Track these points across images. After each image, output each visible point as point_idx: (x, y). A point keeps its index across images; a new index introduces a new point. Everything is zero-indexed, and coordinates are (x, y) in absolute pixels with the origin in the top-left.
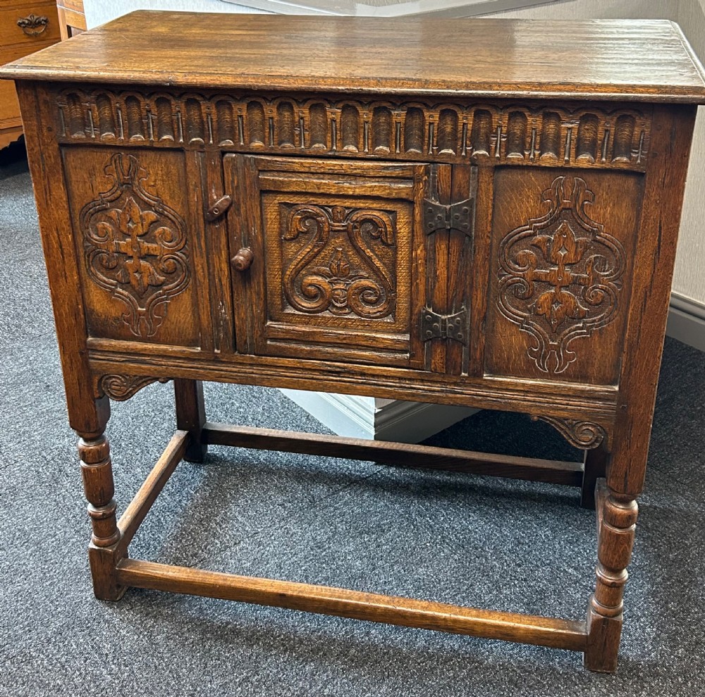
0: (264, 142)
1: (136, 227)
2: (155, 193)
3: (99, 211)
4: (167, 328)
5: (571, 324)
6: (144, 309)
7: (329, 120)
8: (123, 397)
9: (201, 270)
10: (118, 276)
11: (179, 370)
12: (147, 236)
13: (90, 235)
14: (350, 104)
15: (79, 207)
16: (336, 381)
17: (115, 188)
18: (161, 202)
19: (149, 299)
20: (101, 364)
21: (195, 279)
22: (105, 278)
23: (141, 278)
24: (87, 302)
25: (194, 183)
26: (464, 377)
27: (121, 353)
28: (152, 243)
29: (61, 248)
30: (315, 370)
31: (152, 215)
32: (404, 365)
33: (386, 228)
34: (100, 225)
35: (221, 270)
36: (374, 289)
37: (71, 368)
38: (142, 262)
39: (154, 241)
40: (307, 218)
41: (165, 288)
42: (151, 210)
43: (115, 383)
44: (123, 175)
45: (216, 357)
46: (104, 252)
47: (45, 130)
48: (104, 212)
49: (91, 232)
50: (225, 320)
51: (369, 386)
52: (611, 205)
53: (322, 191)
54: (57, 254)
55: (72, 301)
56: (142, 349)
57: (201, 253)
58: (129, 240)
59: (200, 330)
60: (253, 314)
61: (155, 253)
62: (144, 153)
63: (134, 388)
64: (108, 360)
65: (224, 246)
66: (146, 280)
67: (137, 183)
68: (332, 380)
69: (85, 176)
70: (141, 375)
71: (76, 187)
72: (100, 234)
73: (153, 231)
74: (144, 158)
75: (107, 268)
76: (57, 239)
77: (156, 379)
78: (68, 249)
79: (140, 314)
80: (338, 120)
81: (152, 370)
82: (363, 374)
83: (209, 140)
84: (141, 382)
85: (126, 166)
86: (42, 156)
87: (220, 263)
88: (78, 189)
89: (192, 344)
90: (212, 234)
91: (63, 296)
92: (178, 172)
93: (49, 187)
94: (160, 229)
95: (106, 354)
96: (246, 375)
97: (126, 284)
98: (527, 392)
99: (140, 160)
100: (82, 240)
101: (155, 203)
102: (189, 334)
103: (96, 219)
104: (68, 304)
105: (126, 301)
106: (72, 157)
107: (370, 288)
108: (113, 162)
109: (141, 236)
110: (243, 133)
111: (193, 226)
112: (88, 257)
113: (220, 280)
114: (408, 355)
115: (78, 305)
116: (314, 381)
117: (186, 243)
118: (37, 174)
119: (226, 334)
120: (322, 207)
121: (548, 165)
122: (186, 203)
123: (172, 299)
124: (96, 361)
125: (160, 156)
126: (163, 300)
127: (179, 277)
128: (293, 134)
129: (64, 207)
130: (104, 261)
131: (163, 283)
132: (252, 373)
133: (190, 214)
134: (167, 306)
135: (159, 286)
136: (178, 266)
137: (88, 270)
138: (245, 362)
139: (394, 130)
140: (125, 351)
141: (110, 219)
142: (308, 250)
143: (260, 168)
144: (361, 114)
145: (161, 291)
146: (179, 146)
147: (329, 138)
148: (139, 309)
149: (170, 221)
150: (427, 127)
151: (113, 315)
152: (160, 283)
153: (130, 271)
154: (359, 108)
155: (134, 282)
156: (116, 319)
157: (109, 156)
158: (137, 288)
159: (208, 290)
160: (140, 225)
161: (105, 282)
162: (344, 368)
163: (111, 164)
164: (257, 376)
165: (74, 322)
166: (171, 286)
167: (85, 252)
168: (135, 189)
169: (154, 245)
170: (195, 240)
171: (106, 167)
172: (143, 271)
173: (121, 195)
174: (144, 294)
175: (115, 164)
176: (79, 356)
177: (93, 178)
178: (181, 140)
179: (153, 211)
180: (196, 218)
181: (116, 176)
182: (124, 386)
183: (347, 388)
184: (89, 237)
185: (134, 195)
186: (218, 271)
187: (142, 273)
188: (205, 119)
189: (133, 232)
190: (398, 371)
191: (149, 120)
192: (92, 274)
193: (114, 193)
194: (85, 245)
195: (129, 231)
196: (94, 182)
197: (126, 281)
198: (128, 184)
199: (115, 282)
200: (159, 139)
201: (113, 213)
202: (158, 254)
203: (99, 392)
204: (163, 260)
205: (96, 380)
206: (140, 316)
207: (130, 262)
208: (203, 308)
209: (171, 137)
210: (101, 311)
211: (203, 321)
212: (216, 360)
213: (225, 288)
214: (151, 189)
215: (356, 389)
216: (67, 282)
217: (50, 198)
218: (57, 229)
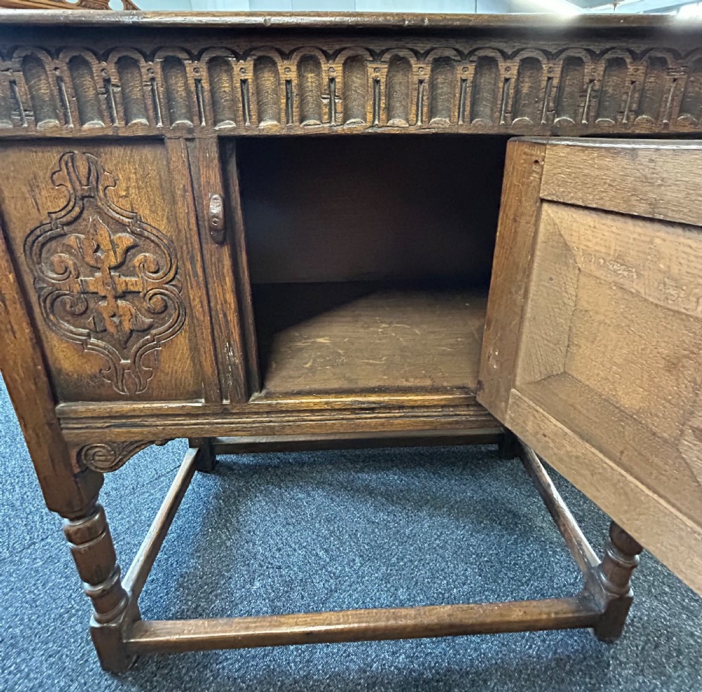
0: (279, 121)
1: (107, 256)
2: (128, 206)
3: (52, 239)
4: (160, 381)
6: (129, 361)
7: (371, 81)
8: (111, 468)
9: (200, 306)
10: (89, 323)
11: (179, 429)
12: (124, 268)
13: (43, 272)
14: (401, 54)
15: (21, 234)
16: (371, 418)
17: (72, 204)
18: (136, 218)
19: (134, 348)
20: (78, 434)
21: (192, 317)
22: (72, 328)
23: (121, 322)
24: (51, 362)
25: (181, 186)
27: (103, 418)
28: (131, 276)
30: (345, 410)
31: (126, 239)
34: (55, 258)
35: (226, 302)
37: (38, 443)
38: (119, 302)
39: (133, 274)
41: (154, 332)
42: (125, 231)
43: (100, 454)
44: (81, 184)
45: (226, 409)
46: (65, 295)
48: (59, 239)
49: (44, 268)
50: (234, 364)
51: (408, 419)
55: (27, 362)
56: (130, 411)
57: (198, 283)
58: (98, 274)
59: (203, 380)
61: (136, 289)
62: (108, 149)
63: (125, 456)
64: (87, 428)
65: (228, 270)
66: (127, 326)
67: (101, 194)
68: (366, 418)
69: (25, 189)
70: (132, 440)
71: (13, 206)
72: (57, 269)
73: (131, 260)
74: (108, 156)
75: (73, 314)
77: (152, 442)
78: (11, 293)
79: (124, 368)
80: (383, 80)
81: (145, 432)
82: (401, 407)
83: (201, 121)
84: (132, 448)
85: (83, 171)
87: (224, 293)
89: (195, 396)
90: (211, 256)
91: (13, 357)
92: (159, 173)
94: (141, 256)
95: (84, 421)
96: (262, 425)
97: (101, 332)
99: (103, 160)
100: (32, 281)
101: (130, 220)
102: (189, 385)
103: (49, 250)
104: (22, 366)
105: (103, 353)
108: (63, 165)
109: (116, 268)
110: (249, 106)
111: (185, 247)
112: (45, 301)
113: (225, 315)
115: (35, 365)
116: (345, 422)
117: (176, 273)
119: (235, 381)
122: (173, 218)
123: (164, 345)
124: (71, 432)
125: (132, 151)
126: (153, 347)
127: (170, 316)
128: (319, 105)
130: (68, 306)
131: (151, 327)
132: (271, 422)
133: (180, 231)
134: (157, 355)
135: (145, 332)
136: (169, 303)
137: (46, 319)
138: (260, 410)
139: (457, 90)
140: (107, 415)
141: (68, 249)
144: (415, 70)
145: (149, 337)
146: (158, 132)
147: (369, 108)
148: (123, 361)
149: (152, 244)
150: (501, 85)
151: (89, 373)
152: (146, 327)
153: (104, 315)
154: (413, 61)
155: (111, 329)
156: (93, 377)
157: (56, 156)
158: (116, 336)
159: (209, 331)
160: (112, 253)
161: (72, 332)
163: (61, 170)
164: (276, 424)
165: (33, 387)
166: (161, 329)
167: (39, 297)
168: (99, 204)
169: (134, 279)
170: (189, 266)
171: (54, 173)
172: (121, 313)
173: (81, 213)
174: (126, 342)
175: (67, 169)
176: (47, 428)
177: (37, 191)
178: (160, 124)
179: (128, 232)
180: (188, 236)
181: (69, 186)
182: (112, 455)
183: (383, 425)
184: (41, 275)
185: (100, 212)
186: (222, 304)
187: (121, 316)
188: (193, 88)
189: (103, 263)
190: (442, 400)
191: (109, 95)
192: (54, 324)
193: (71, 211)
194: (38, 286)
195: (97, 262)
196: (38, 196)
197: (102, 329)
198: (89, 197)
199: (87, 331)
200: (126, 124)
201: (71, 239)
202: (141, 290)
203: (80, 466)
204: (147, 297)
205: (74, 453)
206: (124, 370)
207: (103, 304)
208: (205, 353)
209: (144, 121)
210: (71, 369)
211: (206, 369)
212: (225, 412)
213: (231, 325)
214: (122, 201)
215: (392, 424)
216: (15, 337)
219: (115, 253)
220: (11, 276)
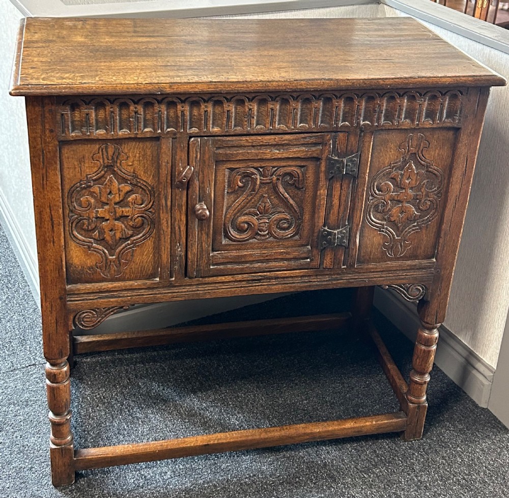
0: (221, 128)
1: (115, 197)
2: (132, 170)
3: (84, 188)
4: (132, 268)
5: (409, 224)
6: (115, 257)
7: (270, 109)
8: (93, 326)
9: (166, 223)
10: (95, 235)
11: (141, 298)
12: (122, 203)
15: (68, 187)
16: (258, 286)
17: (100, 170)
18: (135, 176)
19: (119, 249)
20: (77, 304)
21: (159, 229)
22: (84, 238)
23: (114, 234)
24: (68, 258)
25: (166, 161)
26: (344, 268)
27: (95, 293)
28: (125, 207)
29: (52, 220)
30: (243, 281)
31: (127, 187)
32: (306, 267)
33: (299, 177)
34: (83, 199)
35: (181, 220)
36: (288, 219)
38: (116, 223)
39: (127, 205)
40: (245, 176)
41: (132, 239)
42: (127, 183)
43: (88, 317)
44: (108, 160)
45: (171, 283)
47: (47, 132)
48: (88, 188)
49: (75, 205)
50: (180, 255)
51: (280, 285)
52: (439, 148)
53: (259, 157)
54: (48, 225)
55: (57, 260)
56: (112, 288)
57: (167, 210)
58: (106, 207)
59: (160, 265)
60: (202, 248)
61: (128, 215)
62: (127, 143)
63: (103, 318)
64: (83, 300)
65: (184, 203)
66: (118, 235)
67: (118, 164)
68: (256, 286)
69: (76, 163)
70: (110, 306)
72: (84, 205)
73: (127, 198)
74: (126, 146)
75: (88, 231)
76: (49, 214)
78: (58, 220)
80: (276, 109)
81: (119, 301)
82: (276, 278)
83: (181, 129)
84: (108, 312)
85: (110, 152)
86: (43, 152)
87: (180, 216)
88: (68, 174)
89: (152, 276)
90: (175, 195)
91: (50, 257)
92: (152, 153)
93: (46, 175)
94: (133, 196)
95: (82, 295)
96: (193, 293)
97: (101, 240)
98: (382, 271)
99: (123, 147)
100: (68, 212)
101: (131, 177)
102: (149, 270)
103: (80, 195)
104: (53, 262)
105: (99, 253)
106: (66, 150)
107: (285, 219)
108: (101, 150)
109: (117, 203)
110: (207, 122)
111: (162, 192)
112: (72, 223)
113: (179, 228)
114: (309, 260)
116: (242, 288)
117: (152, 205)
118: (37, 166)
119: (180, 266)
120: (256, 168)
121: (406, 128)
122: (158, 174)
123: (138, 246)
124: (73, 303)
125: (139, 143)
126: (130, 248)
127: (145, 229)
128: (242, 120)
129: (58, 188)
130: (85, 226)
131: (132, 236)
133: (161, 183)
134: (133, 252)
135: (127, 239)
136: (146, 221)
137: (71, 234)
138: (193, 284)
139: (312, 113)
140: (98, 291)
141: (92, 194)
142: (244, 199)
143: (217, 146)
144: (291, 104)
145: (129, 242)
146: (158, 135)
147: (268, 121)
148: (110, 257)
149: (141, 189)
150: (334, 110)
151: (89, 265)
152: (129, 236)
153: (105, 230)
154: (291, 100)
155: (108, 238)
156: (90, 268)
157: (98, 146)
158: (110, 242)
159: (169, 236)
160: (118, 195)
161: (84, 241)
162: (265, 275)
163: (99, 153)
164: (201, 292)
166: (138, 237)
167: (70, 221)
168: (116, 169)
169: (127, 209)
170: (163, 201)
171: (94, 154)
172: (116, 228)
173: (105, 174)
175: (102, 152)
176: (59, 301)
177: (83, 164)
178: (159, 131)
179: (128, 183)
180: (165, 185)
181: (101, 161)
183: (265, 289)
184: (74, 209)
185: (114, 173)
186: (178, 221)
187: (116, 230)
188: (180, 115)
189: (111, 201)
190: (301, 272)
191: (135, 119)
192: (75, 237)
193: (99, 173)
194: (71, 215)
195: (107, 201)
196: (83, 167)
197: (102, 238)
198: (111, 166)
199: (93, 239)
201: (95, 188)
202: (130, 215)
203: (74, 326)
204: (134, 218)
205: (71, 316)
206: (111, 262)
207: (106, 223)
208: (165, 249)
209: (151, 129)
210: (78, 263)
211: (163, 259)
212: (171, 286)
213: (182, 233)
214: (130, 168)
215: (271, 289)
216: (54, 245)
217: (46, 184)
218: (50, 206)
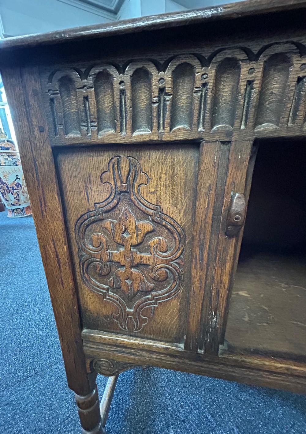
1: (131, 238)
2: (155, 200)
3: (94, 222)
4: (152, 326)
6: (132, 310)
8: (109, 374)
9: (198, 282)
10: (110, 282)
11: (160, 362)
12: (141, 246)
15: (75, 218)
17: (112, 197)
18: (159, 209)
19: (137, 302)
20: (92, 351)
22: (98, 283)
23: (132, 284)
24: (82, 302)
27: (110, 345)
28: (145, 252)
29: (57, 257)
31: (147, 225)
34: (94, 236)
35: (221, 281)
37: (69, 351)
38: (134, 271)
39: (147, 250)
41: (154, 293)
42: (147, 219)
43: (104, 365)
44: (122, 182)
45: (199, 356)
46: (97, 261)
47: (36, 131)
48: (99, 222)
49: (86, 242)
50: (215, 327)
54: (54, 262)
55: (68, 303)
57: (201, 265)
58: (122, 249)
59: (187, 333)
61: (148, 263)
62: (148, 153)
63: (120, 370)
64: (99, 348)
66: (136, 287)
67: (135, 190)
69: (81, 185)
70: (126, 361)
71: (72, 198)
72: (94, 243)
73: (147, 241)
74: (147, 159)
75: (100, 275)
76: (53, 249)
78: (64, 258)
79: (128, 314)
81: (137, 359)
83: (240, 125)
84: (125, 366)
85: (125, 171)
86: (35, 162)
87: (222, 276)
89: (177, 340)
91: (61, 299)
92: (186, 174)
93: (44, 198)
94: (156, 239)
95: (98, 344)
96: (226, 373)
97: (117, 289)
99: (142, 162)
100: (77, 250)
101: (154, 211)
102: (173, 333)
103: (91, 230)
104: (65, 305)
105: (116, 303)
106: (67, 164)
108: (111, 167)
109: (134, 246)
112: (83, 264)
113: (218, 292)
115: (73, 306)
117: (181, 254)
118: (32, 184)
122: (192, 210)
123: (160, 303)
124: (89, 348)
125: (167, 154)
126: (151, 304)
127: (169, 284)
129: (59, 217)
130: (98, 269)
131: (153, 290)
132: (233, 372)
134: (154, 309)
135: (147, 292)
136: (170, 275)
137: (83, 276)
140: (114, 344)
141: (104, 230)
145: (150, 296)
148: (128, 310)
149: (166, 231)
151: (104, 313)
152: (149, 289)
153: (121, 278)
155: (124, 288)
156: (106, 317)
157: (107, 160)
158: (127, 293)
159: (201, 301)
160: (135, 235)
161: (98, 287)
163: (109, 170)
165: (70, 319)
166: (160, 292)
167: (80, 261)
168: (132, 198)
169: (147, 255)
170: (197, 251)
171: (102, 174)
172: (134, 278)
173: (117, 204)
174: (133, 297)
175: (113, 170)
176: (75, 344)
177: (89, 186)
178: (201, 129)
179: (149, 220)
180: (203, 227)
181: (113, 183)
182: (111, 367)
184: (84, 246)
185: (132, 204)
186: (218, 283)
187: (133, 280)
188: (242, 90)
189: (127, 242)
191: (160, 104)
192: (87, 280)
193: (110, 202)
194: (80, 254)
195: (123, 241)
196: (89, 191)
197: (117, 286)
198: (126, 192)
199: (107, 286)
200: (171, 130)
201: (108, 223)
202: (151, 264)
203: (91, 370)
204: (156, 269)
205: (88, 362)
207: (122, 270)
208: (194, 316)
209: (186, 126)
210: (94, 309)
211: (191, 327)
212: (199, 359)
213: (221, 300)
214: (151, 196)
216: (63, 287)
217: (46, 210)
218: (53, 240)
219: (137, 235)
220: (65, 247)
